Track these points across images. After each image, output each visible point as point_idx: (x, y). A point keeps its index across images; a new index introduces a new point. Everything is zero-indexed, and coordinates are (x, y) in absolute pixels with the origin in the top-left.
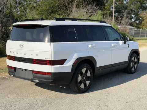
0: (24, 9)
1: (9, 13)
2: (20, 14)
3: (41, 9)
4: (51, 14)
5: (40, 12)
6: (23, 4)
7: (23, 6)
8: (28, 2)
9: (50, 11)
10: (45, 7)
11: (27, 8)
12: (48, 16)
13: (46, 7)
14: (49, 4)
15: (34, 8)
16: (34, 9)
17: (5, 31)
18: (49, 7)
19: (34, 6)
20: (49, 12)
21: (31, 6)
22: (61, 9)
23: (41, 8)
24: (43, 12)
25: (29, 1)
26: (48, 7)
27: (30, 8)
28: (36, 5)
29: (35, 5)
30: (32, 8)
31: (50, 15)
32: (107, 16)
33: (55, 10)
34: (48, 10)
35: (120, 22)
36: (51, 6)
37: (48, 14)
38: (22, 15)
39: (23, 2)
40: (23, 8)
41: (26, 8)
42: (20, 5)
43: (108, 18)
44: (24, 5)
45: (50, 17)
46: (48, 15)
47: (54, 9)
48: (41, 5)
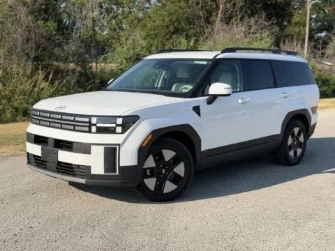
0: (118, 25)
1: (90, 37)
2: (108, 35)
3: (152, 24)
4: (174, 36)
5: (151, 30)
6: (115, 12)
7: (115, 17)
8: (126, 9)
9: (171, 29)
10: (160, 20)
11: (123, 21)
12: (168, 39)
13: (164, 21)
14: (170, 14)
15: (139, 21)
16: (138, 23)
17: (83, 71)
18: (170, 21)
19: (138, 18)
20: (170, 32)
21: (131, 18)
22: (194, 24)
23: (154, 22)
24: (156, 32)
25: (129, 7)
26: (167, 20)
27: (130, 22)
28: (142, 15)
29: (140, 15)
30: (135, 22)
31: (171, 36)
32: (292, 40)
33: (182, 27)
34: (167, 27)
35: (323, 54)
36: (174, 19)
37: (167, 34)
38: (113, 38)
39: (115, 9)
40: (114, 21)
41: (121, 23)
42: (108, 15)
43: (295, 44)
44: (117, 16)
45: (172, 41)
46: (167, 37)
47: (180, 24)
48: (152, 15)
